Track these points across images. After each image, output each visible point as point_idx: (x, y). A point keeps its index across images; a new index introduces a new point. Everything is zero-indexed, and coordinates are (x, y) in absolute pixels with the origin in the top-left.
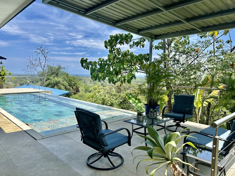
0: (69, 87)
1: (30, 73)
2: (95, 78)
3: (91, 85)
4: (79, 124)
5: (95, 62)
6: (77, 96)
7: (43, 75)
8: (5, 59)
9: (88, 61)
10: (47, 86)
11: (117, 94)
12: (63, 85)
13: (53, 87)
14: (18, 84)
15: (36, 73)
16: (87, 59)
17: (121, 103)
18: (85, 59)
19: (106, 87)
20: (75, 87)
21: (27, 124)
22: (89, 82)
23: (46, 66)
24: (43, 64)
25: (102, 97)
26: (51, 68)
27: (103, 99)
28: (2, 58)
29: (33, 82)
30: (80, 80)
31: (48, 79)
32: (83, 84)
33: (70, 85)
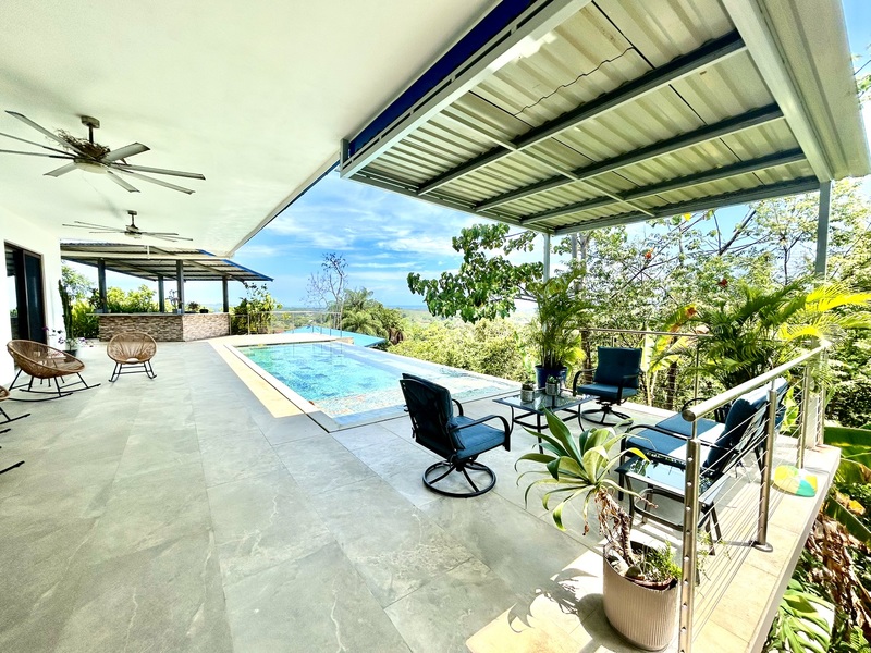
0: (382, 329)
1: (313, 304)
3: (424, 326)
4: (408, 405)
5: (435, 281)
6: (399, 347)
7: (336, 307)
8: (272, 280)
9: (421, 279)
10: (344, 328)
11: (477, 343)
12: (373, 326)
13: (353, 330)
14: (292, 325)
15: (324, 304)
16: (419, 275)
17: (485, 360)
18: (415, 275)
20: (394, 330)
21: (311, 402)
22: (421, 319)
23: (342, 290)
24: (336, 287)
25: (447, 350)
26: (350, 294)
27: (448, 353)
28: (266, 279)
29: (318, 322)
30: (404, 316)
31: (346, 316)
32: (411, 324)
33: (386, 327)
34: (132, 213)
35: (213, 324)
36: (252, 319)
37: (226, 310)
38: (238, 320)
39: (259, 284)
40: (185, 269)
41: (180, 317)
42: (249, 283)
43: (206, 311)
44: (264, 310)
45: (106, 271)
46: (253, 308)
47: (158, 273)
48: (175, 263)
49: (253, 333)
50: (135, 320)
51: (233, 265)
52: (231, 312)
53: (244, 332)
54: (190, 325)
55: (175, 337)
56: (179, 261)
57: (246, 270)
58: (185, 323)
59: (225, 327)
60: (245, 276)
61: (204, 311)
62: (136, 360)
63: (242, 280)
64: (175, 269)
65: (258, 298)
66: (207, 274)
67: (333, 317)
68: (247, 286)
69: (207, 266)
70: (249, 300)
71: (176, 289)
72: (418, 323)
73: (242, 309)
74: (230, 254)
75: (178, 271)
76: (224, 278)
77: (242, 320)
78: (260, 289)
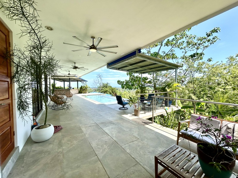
0: (112, 93)
1: (94, 87)
5: (124, 82)
7: (100, 87)
10: (102, 92)
12: (109, 92)
13: (104, 93)
18: (119, 80)
20: (115, 93)
24: (100, 82)
26: (103, 84)
28: (86, 81)
30: (117, 90)
31: (102, 89)
33: (112, 92)
34: (69, 71)
35: (76, 91)
36: (83, 90)
37: (78, 88)
38: (80, 90)
39: (85, 82)
42: (83, 82)
44: (86, 88)
45: (55, 81)
46: (84, 88)
47: (64, 80)
49: (83, 93)
50: (60, 90)
52: (79, 88)
53: (82, 93)
57: (82, 79)
58: (70, 91)
59: (78, 92)
60: (82, 80)
61: (73, 88)
63: (81, 82)
65: (85, 85)
66: (74, 80)
67: (99, 90)
70: (83, 86)
71: (69, 84)
73: (81, 87)
74: (81, 77)
75: (69, 80)
76: (78, 81)
77: (81, 90)
78: (85, 83)
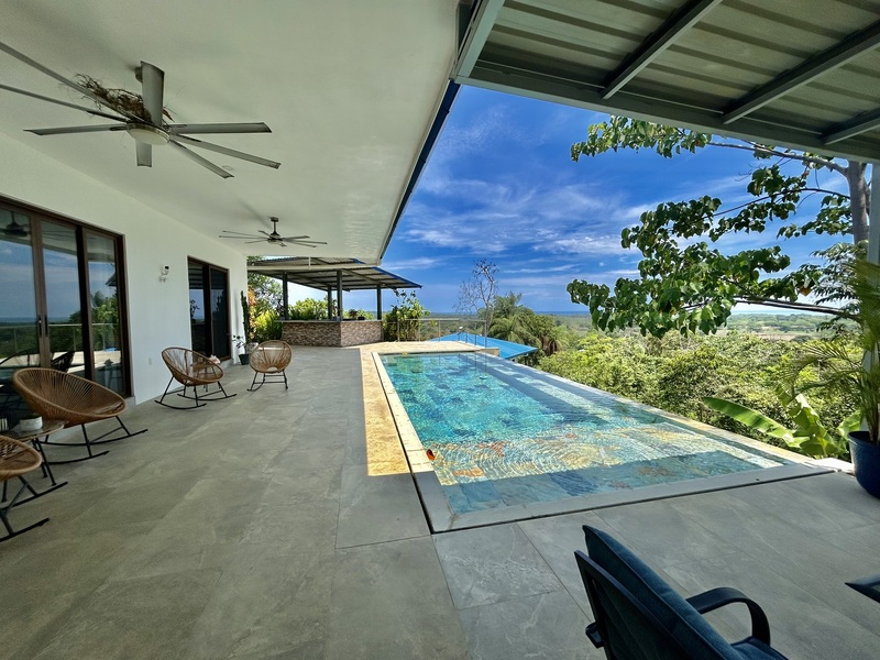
0: (532, 337)
2: (601, 323)
3: (581, 334)
6: (553, 359)
7: (486, 314)
8: (420, 287)
10: (494, 335)
11: (649, 357)
13: (502, 338)
14: (448, 331)
15: (474, 310)
19: (619, 340)
20: (547, 339)
21: (430, 453)
22: (577, 327)
23: (492, 297)
24: (487, 293)
25: (612, 364)
26: (500, 301)
27: (614, 368)
28: (415, 286)
29: (471, 328)
30: (559, 324)
31: (495, 323)
32: (566, 332)
33: (537, 334)
34: (275, 220)
35: (369, 331)
36: (402, 327)
37: (379, 317)
38: (389, 326)
39: (408, 291)
40: (344, 279)
41: (338, 324)
42: (400, 290)
43: (362, 318)
44: (412, 317)
46: (403, 315)
47: (327, 284)
48: (335, 273)
49: (402, 340)
50: (306, 326)
51: (384, 273)
52: (384, 318)
53: (393, 339)
54: (347, 331)
55: (334, 342)
56: (339, 271)
57: (397, 278)
58: (342, 329)
59: (378, 334)
60: (396, 283)
62: (275, 369)
63: (394, 288)
64: (335, 279)
65: (407, 305)
66: (362, 282)
67: (483, 324)
68: (397, 293)
69: (363, 275)
70: (400, 308)
72: (573, 330)
73: (393, 318)
74: (378, 261)
75: (338, 282)
76: (379, 286)
77: (392, 327)
78: (409, 296)
